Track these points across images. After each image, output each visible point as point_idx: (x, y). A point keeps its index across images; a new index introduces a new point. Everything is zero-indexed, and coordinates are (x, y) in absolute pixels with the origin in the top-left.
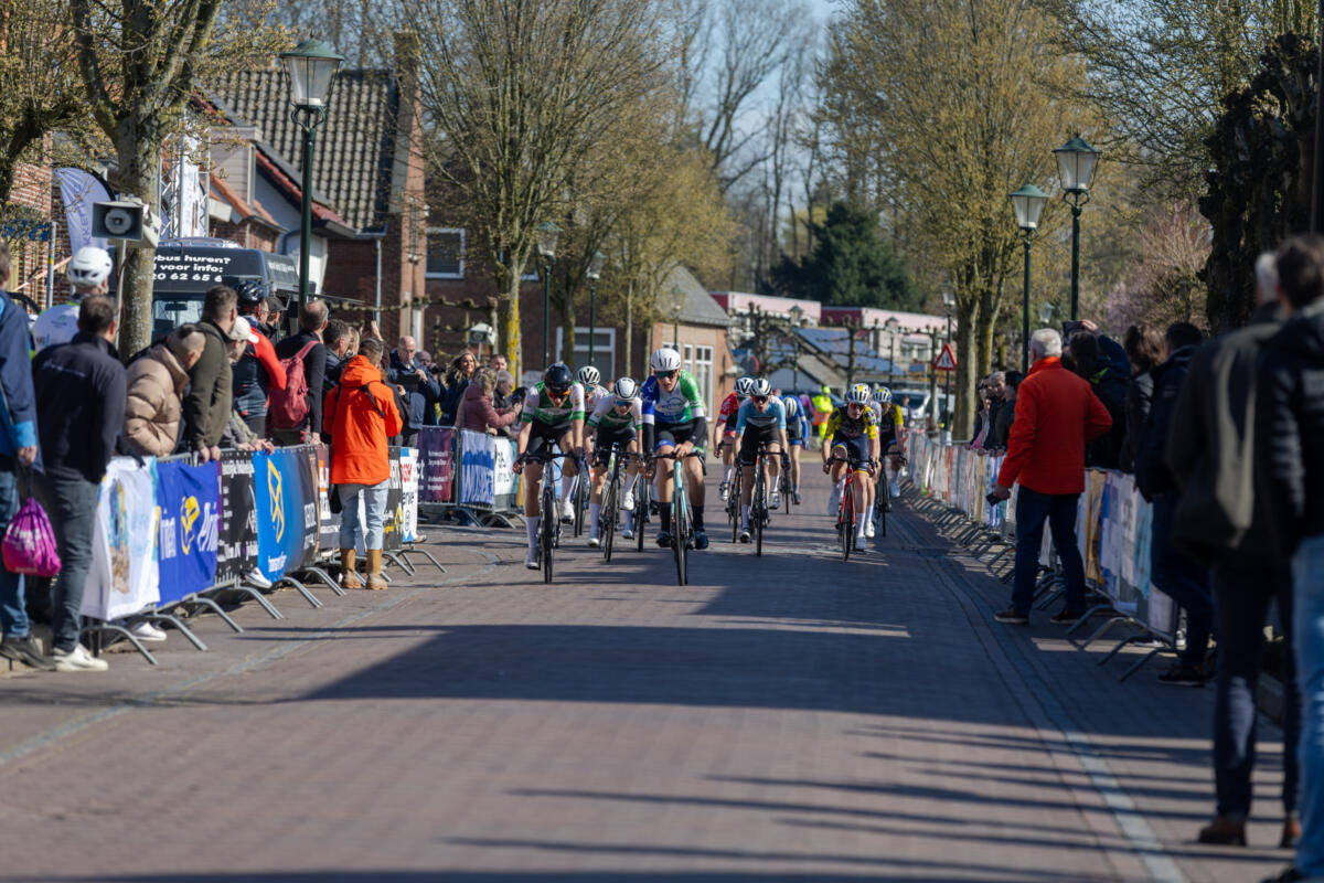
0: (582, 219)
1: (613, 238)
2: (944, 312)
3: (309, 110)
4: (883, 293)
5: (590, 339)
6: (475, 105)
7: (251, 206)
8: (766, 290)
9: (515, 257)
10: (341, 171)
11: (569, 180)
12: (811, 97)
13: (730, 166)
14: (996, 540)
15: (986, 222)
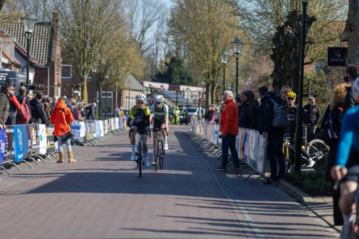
0: (104, 62)
1: (112, 67)
2: (202, 86)
3: (29, 33)
4: (186, 81)
5: (106, 95)
6: (74, 31)
7: (14, 59)
8: (154, 81)
9: (85, 72)
10: (38, 50)
11: (100, 51)
12: (166, 28)
13: (144, 47)
14: (216, 148)
15: (213, 62)
